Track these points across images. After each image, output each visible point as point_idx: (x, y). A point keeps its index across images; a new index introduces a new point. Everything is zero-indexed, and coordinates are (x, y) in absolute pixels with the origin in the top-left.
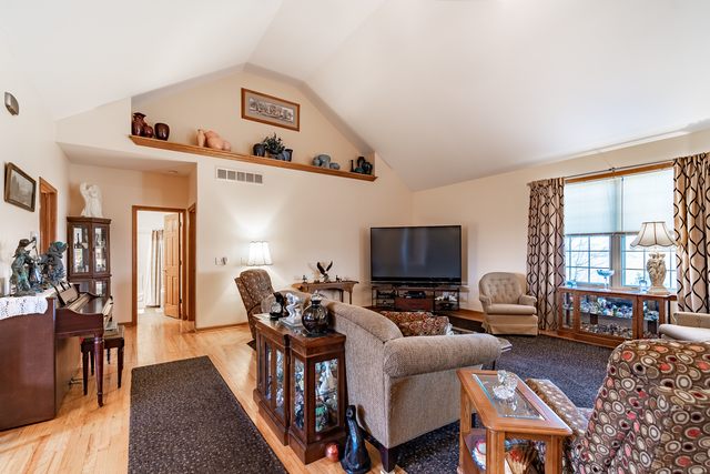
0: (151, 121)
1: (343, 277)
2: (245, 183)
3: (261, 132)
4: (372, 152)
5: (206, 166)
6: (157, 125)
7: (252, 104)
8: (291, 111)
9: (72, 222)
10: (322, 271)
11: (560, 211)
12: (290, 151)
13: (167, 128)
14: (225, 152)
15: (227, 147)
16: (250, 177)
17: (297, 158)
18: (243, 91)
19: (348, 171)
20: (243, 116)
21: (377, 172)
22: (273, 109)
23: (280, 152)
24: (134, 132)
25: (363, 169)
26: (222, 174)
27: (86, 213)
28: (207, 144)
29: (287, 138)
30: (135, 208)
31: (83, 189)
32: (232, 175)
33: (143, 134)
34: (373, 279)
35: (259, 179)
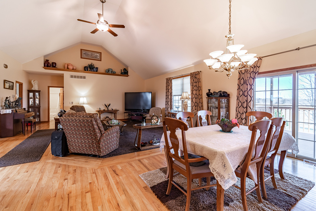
0: (51, 62)
1: (114, 109)
2: (80, 79)
3: (87, 62)
4: (128, 67)
5: (67, 74)
6: (53, 63)
7: (84, 54)
8: (98, 55)
9: (29, 91)
10: (106, 106)
11: (171, 88)
12: (97, 68)
13: (56, 64)
14: (74, 70)
15: (75, 68)
16: (81, 77)
17: (100, 70)
18: (81, 50)
19: (120, 74)
20: (81, 58)
21: (129, 74)
22: (92, 55)
23: (93, 69)
24: (45, 66)
25: (125, 73)
26: (72, 77)
27: (33, 89)
28: (68, 68)
29: (96, 64)
30: (49, 87)
31: (32, 82)
32: (75, 77)
33: (48, 66)
34: (126, 110)
35: (84, 78)
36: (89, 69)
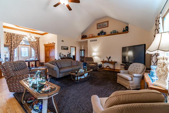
1: (113, 61)
4: (128, 24)
8: (107, 23)
12: (105, 32)
13: (86, 36)
16: (95, 40)
19: (122, 32)
23: (102, 34)
24: (82, 38)
26: (91, 41)
36: (100, 34)
